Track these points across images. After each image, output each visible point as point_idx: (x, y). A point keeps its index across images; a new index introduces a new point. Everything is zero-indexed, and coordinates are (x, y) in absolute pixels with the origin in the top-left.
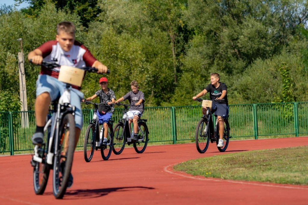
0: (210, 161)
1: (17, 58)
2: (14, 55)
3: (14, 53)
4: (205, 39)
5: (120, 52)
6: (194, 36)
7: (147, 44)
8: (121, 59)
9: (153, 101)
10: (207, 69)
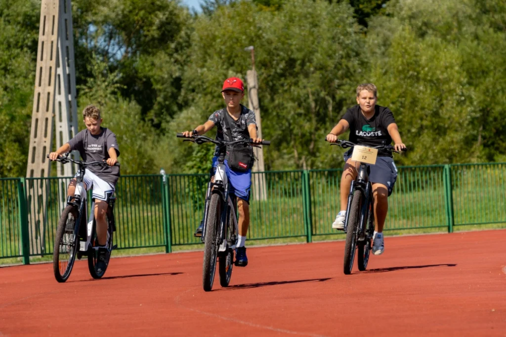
1: (245, 81)
2: (240, 76)
3: (241, 72)
5: (423, 68)
7: (470, 54)
8: (425, 80)
9: (480, 152)
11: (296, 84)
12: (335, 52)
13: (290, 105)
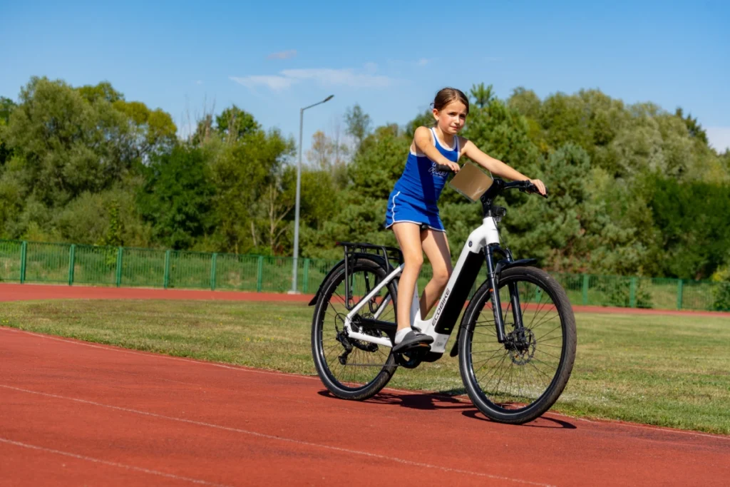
0: (11, 307)
4: (24, 161)
6: (12, 157)
10: (23, 198)
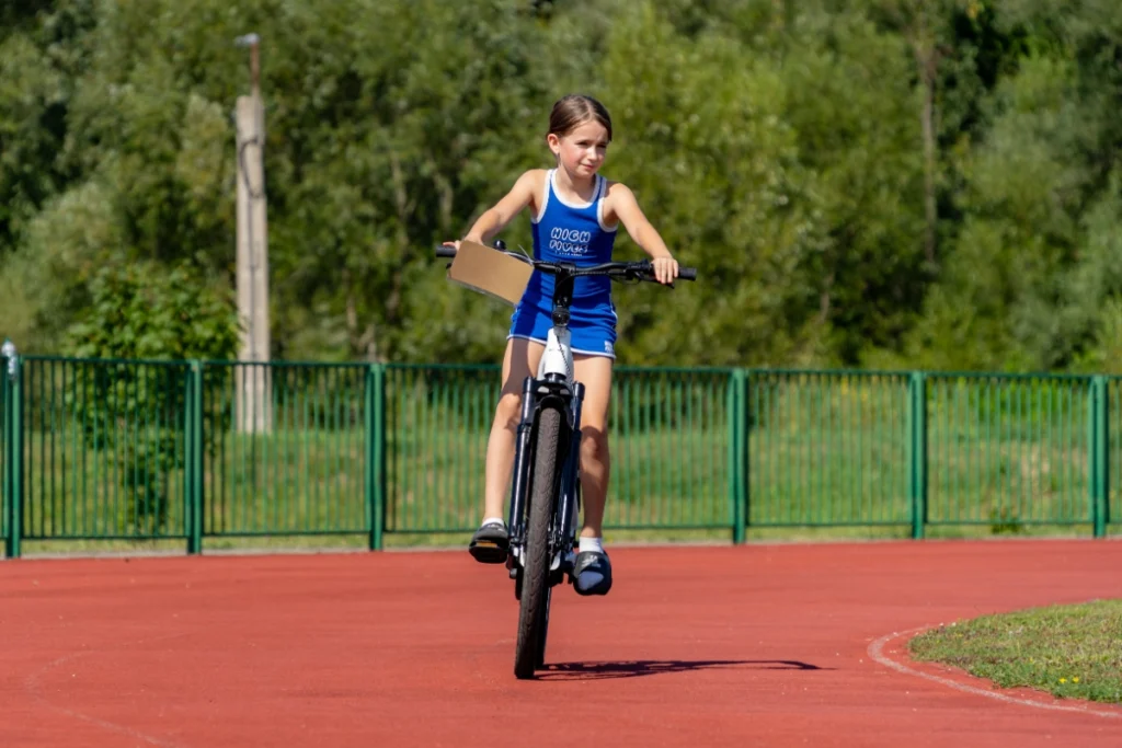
0: (1074, 625)
1: (232, 122)
2: (217, 108)
3: (221, 99)
4: (1069, 73)
5: (687, 117)
6: (1023, 60)
7: (811, 86)
8: (689, 148)
9: (823, 340)
10: (1074, 212)
11: (360, 139)
12: (463, 63)
13: (340, 192)
